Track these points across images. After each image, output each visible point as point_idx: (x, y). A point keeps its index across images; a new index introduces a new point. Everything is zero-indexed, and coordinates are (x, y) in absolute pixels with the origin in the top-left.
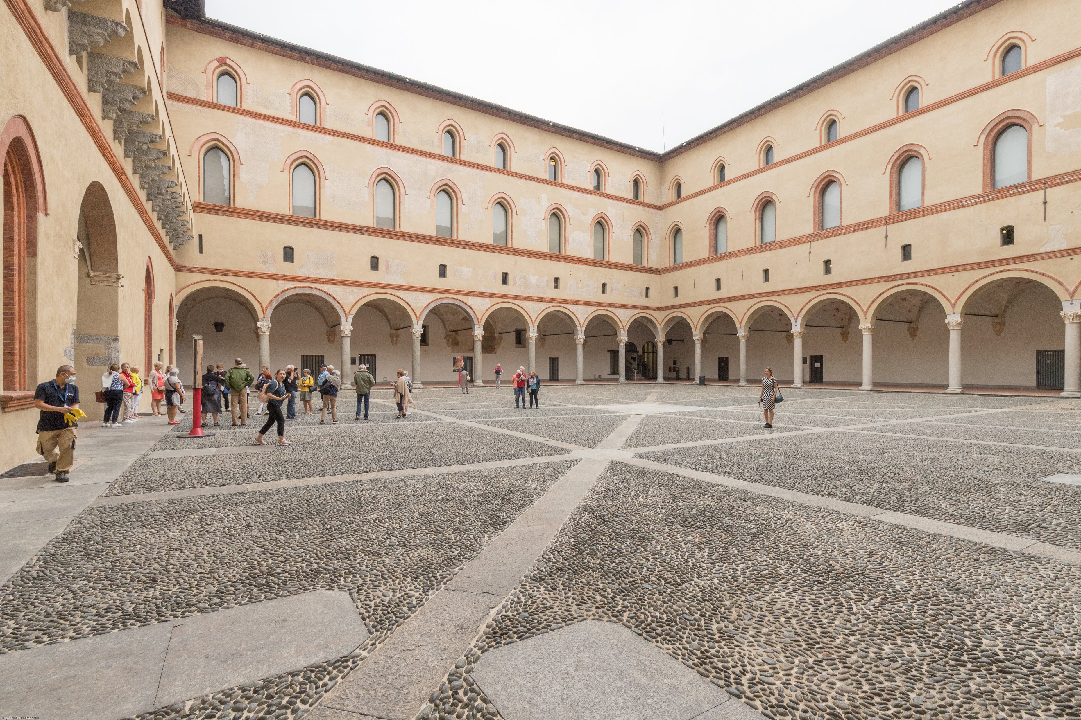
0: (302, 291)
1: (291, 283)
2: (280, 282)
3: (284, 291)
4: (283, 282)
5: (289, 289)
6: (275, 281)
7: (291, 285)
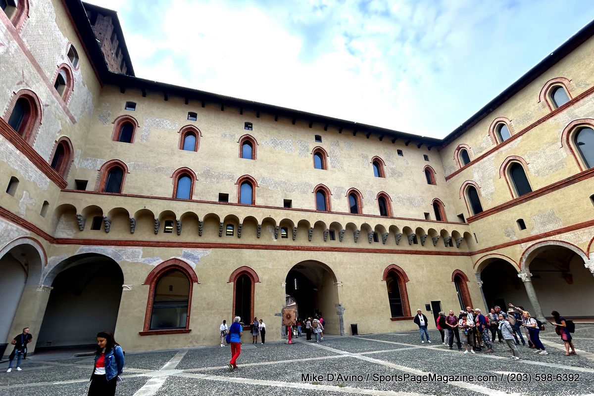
0: (539, 246)
1: (530, 242)
2: (522, 244)
3: (527, 250)
4: (524, 244)
5: (530, 247)
6: (519, 245)
7: (530, 244)
